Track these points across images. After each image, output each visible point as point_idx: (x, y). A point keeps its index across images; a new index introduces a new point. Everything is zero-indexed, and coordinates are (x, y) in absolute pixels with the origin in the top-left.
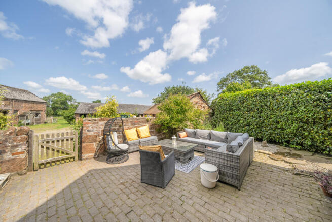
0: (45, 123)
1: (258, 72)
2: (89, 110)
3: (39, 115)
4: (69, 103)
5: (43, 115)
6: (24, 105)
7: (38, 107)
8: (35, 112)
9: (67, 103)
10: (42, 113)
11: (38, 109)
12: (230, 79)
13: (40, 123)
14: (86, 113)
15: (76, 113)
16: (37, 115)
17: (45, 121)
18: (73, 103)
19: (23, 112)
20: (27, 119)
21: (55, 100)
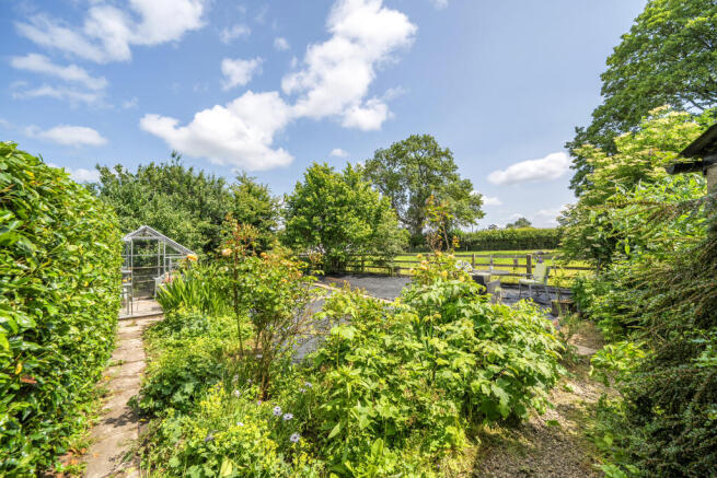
1: (437, 154)
12: (385, 164)
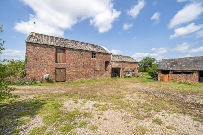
0: (138, 76)
2: (172, 66)
3: (134, 71)
4: (153, 64)
5: (137, 71)
6: (127, 65)
7: (133, 66)
8: (132, 69)
9: (152, 63)
10: (136, 69)
11: (134, 67)
13: (135, 76)
14: (168, 69)
15: (158, 70)
16: (133, 71)
17: (138, 75)
18: (155, 63)
19: (127, 69)
20: (128, 73)
21: (145, 62)
